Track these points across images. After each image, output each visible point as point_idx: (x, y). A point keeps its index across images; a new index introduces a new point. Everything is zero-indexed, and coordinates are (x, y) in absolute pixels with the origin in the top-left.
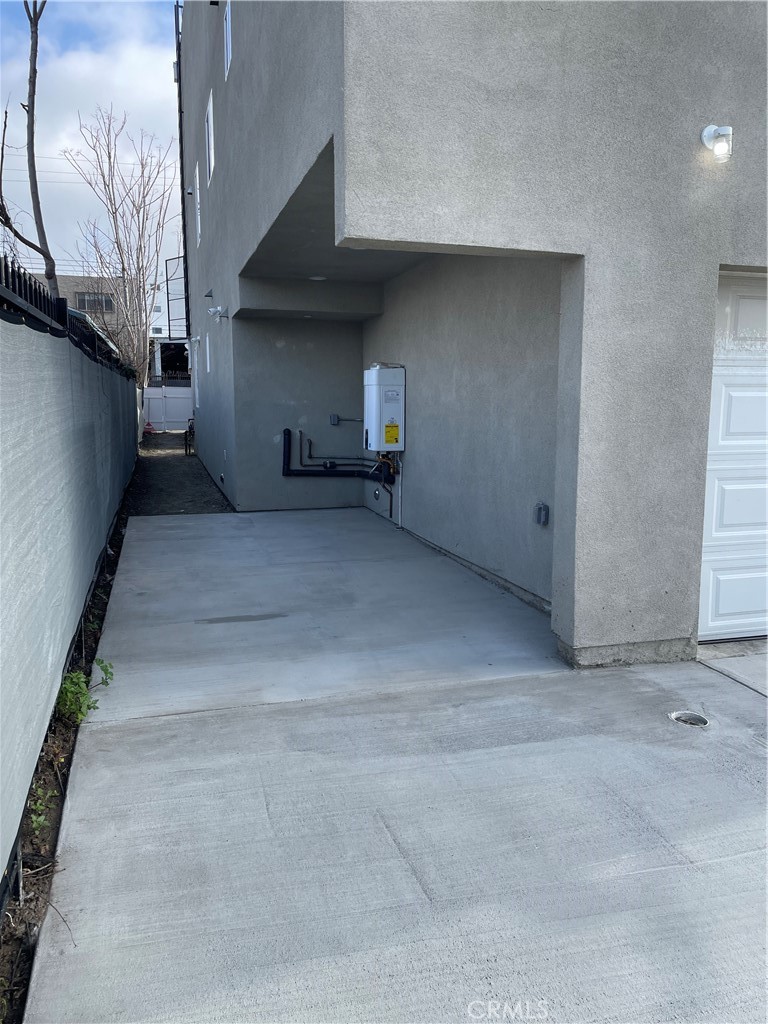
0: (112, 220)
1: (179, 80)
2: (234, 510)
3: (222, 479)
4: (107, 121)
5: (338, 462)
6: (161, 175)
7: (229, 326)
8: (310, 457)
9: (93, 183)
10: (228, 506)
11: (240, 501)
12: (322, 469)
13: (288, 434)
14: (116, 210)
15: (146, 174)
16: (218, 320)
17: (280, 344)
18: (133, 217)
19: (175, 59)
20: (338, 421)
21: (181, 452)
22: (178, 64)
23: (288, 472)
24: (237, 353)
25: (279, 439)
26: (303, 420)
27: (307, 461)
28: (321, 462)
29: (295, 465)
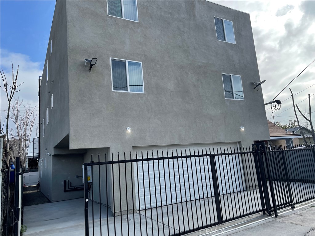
0: (17, 127)
1: (39, 96)
2: (51, 202)
3: (48, 195)
4: (17, 102)
5: (78, 187)
6: (32, 114)
7: (51, 158)
8: (71, 186)
9: (12, 118)
10: (49, 201)
11: (52, 200)
12: (74, 189)
13: (65, 182)
14: (18, 124)
15: (28, 114)
16: (48, 156)
17: (63, 161)
18: (23, 126)
19: (38, 91)
20: (78, 177)
21: (36, 191)
22: (39, 92)
23: (65, 191)
24: (53, 164)
25: (63, 183)
26: (69, 178)
27: (70, 188)
28: (74, 187)
29: (67, 189)
